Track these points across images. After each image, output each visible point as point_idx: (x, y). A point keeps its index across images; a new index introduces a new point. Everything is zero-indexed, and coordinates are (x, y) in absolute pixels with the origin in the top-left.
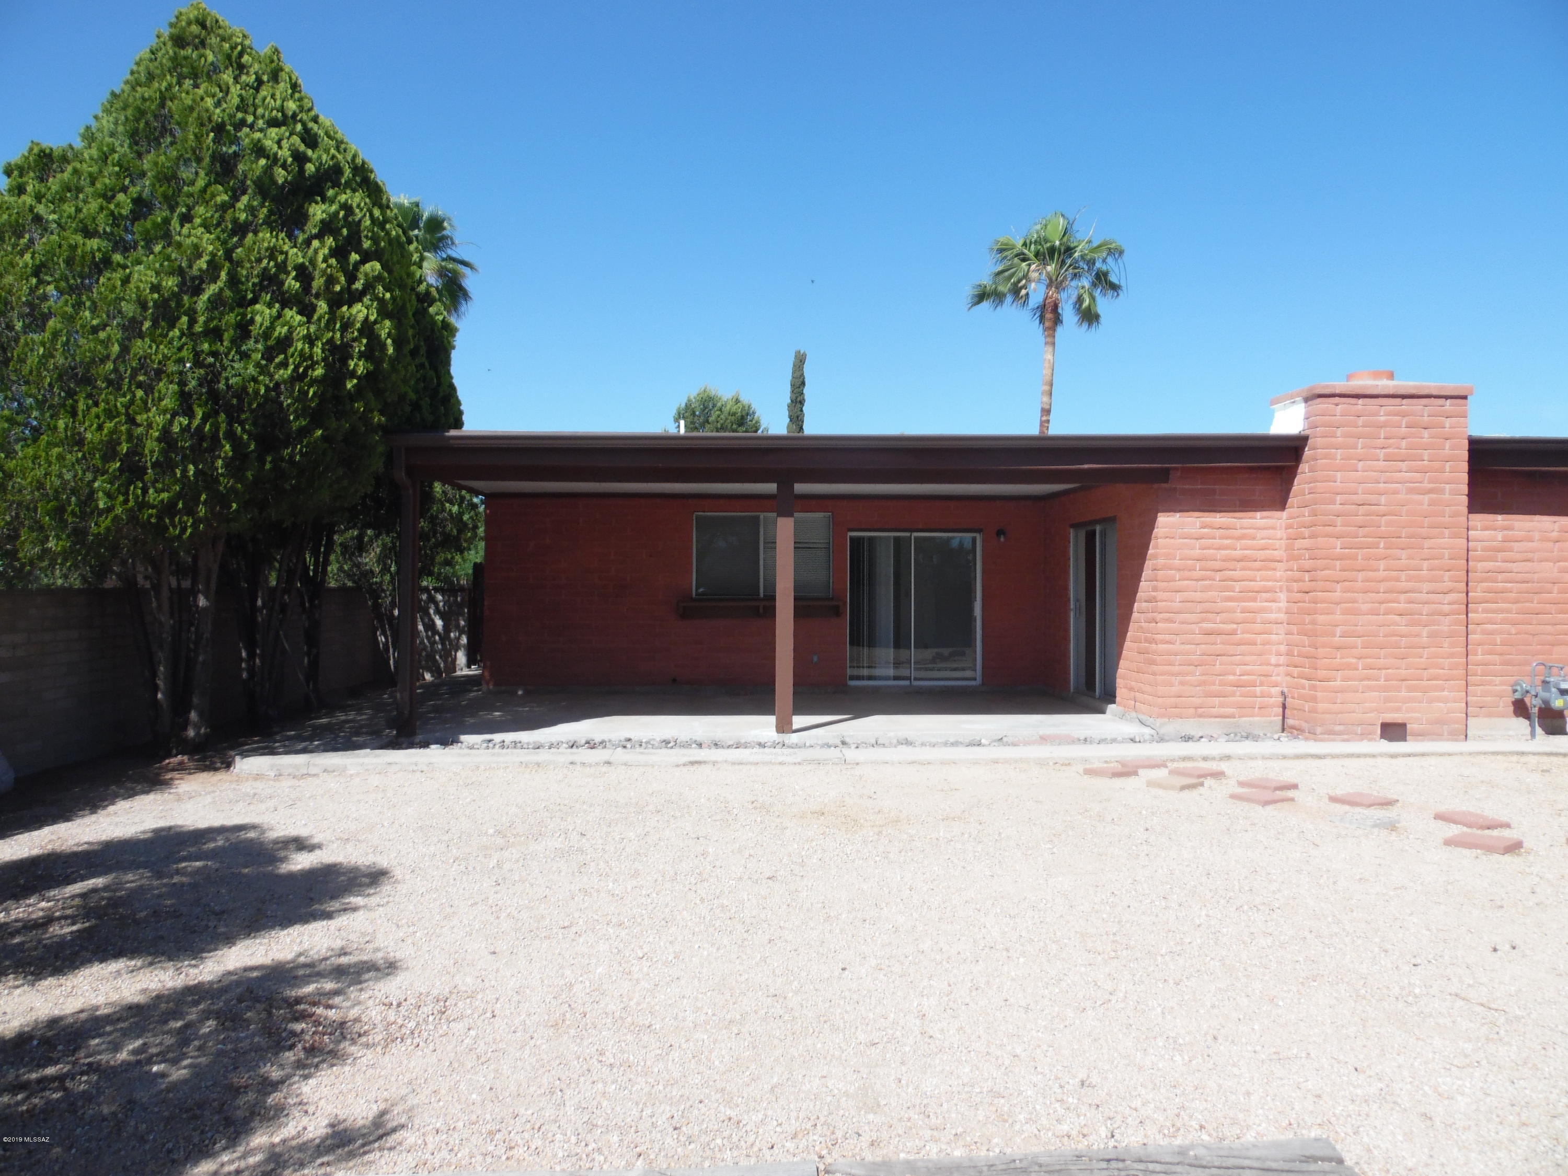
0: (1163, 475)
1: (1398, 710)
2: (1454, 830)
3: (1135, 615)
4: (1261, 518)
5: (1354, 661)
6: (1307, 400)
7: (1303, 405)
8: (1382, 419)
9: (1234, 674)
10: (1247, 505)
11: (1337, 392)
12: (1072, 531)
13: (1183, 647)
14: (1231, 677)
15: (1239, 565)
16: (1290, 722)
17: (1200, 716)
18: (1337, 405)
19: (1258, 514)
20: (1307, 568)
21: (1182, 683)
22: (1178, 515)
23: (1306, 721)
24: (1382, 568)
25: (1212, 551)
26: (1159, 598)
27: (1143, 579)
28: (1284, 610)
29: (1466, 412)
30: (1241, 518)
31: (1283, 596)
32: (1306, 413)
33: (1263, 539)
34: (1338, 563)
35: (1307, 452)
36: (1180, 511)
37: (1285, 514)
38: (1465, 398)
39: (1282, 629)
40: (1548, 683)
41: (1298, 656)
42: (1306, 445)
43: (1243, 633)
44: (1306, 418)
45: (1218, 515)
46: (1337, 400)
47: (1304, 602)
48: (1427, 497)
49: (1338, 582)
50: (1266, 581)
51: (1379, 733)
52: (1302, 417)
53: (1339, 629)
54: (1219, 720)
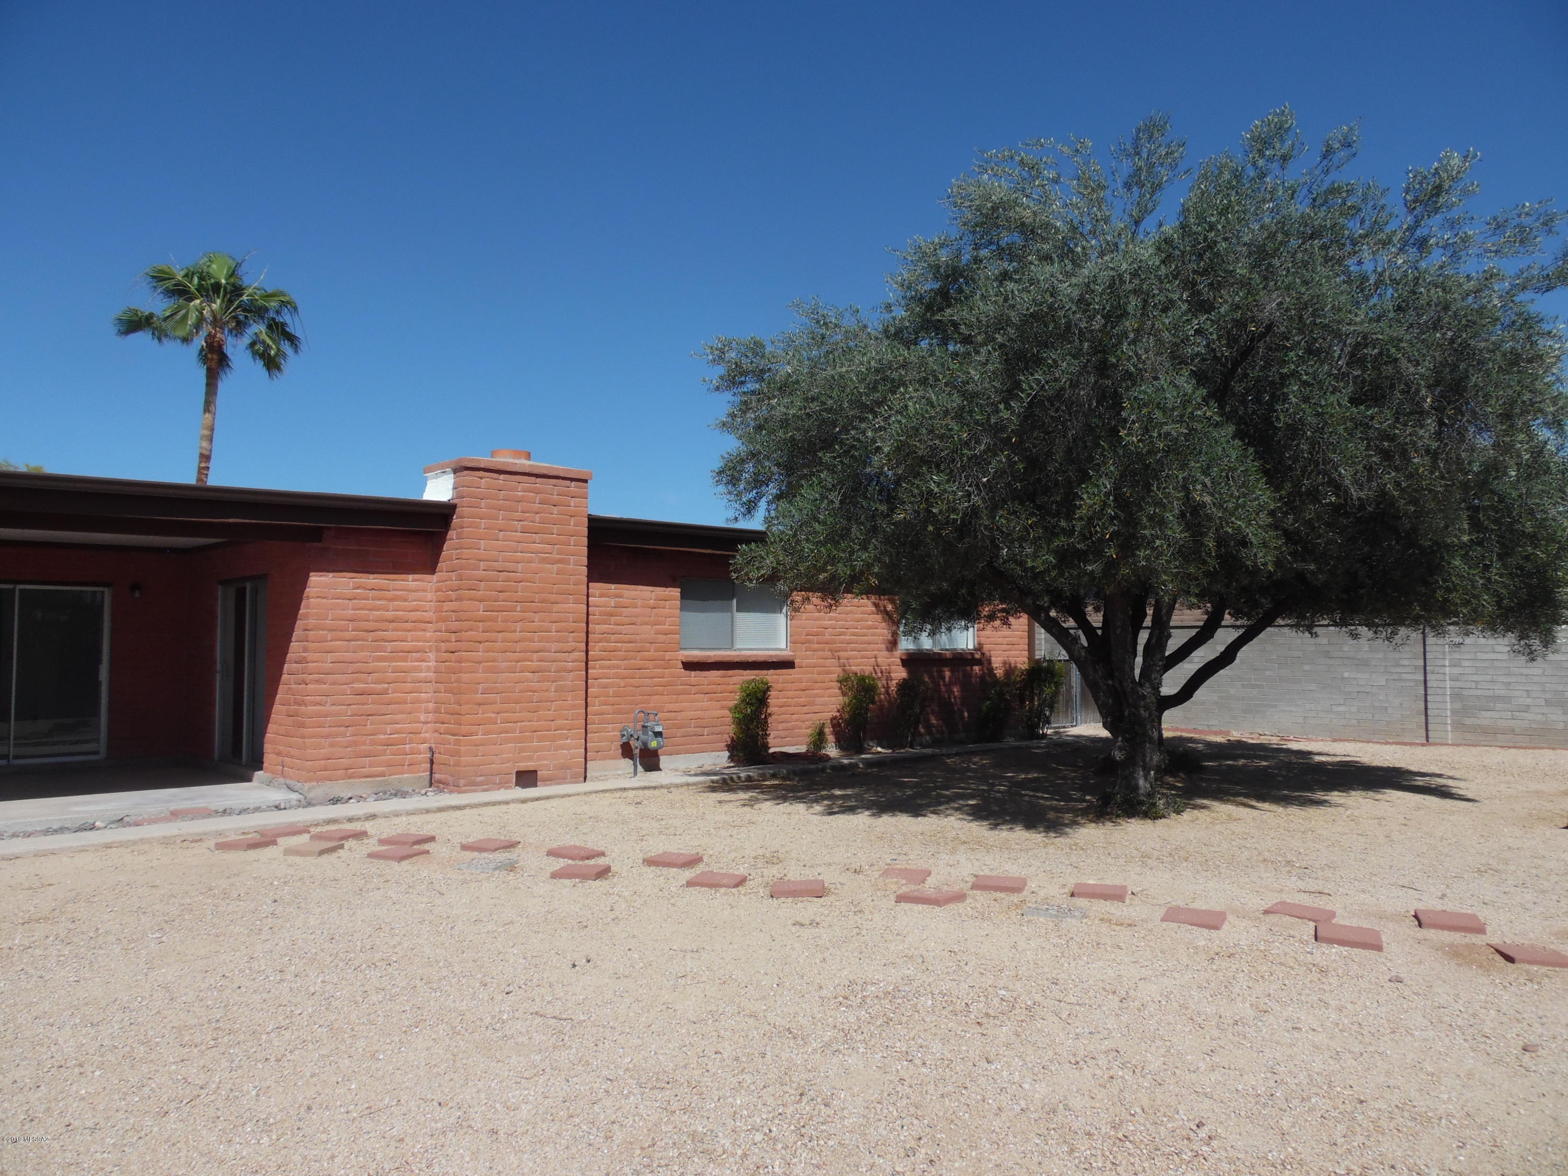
0: (316, 534)
1: (530, 758)
2: (562, 863)
3: (285, 677)
4: (413, 581)
5: (494, 715)
6: (455, 471)
7: (452, 475)
8: (520, 494)
9: (385, 734)
10: (400, 567)
11: (482, 466)
12: (220, 588)
13: (334, 708)
14: (382, 737)
15: (392, 625)
16: (437, 776)
17: (350, 777)
18: (481, 478)
19: (411, 577)
20: (454, 629)
21: (332, 745)
22: (331, 575)
23: (451, 775)
24: (518, 629)
25: (364, 612)
26: (309, 659)
27: (293, 639)
28: (433, 669)
29: (586, 494)
30: (394, 580)
31: (432, 656)
32: (455, 483)
33: (413, 601)
34: (481, 624)
35: (455, 520)
36: (333, 571)
37: (435, 578)
38: (586, 481)
39: (431, 687)
40: (646, 727)
41: (445, 713)
42: (454, 513)
43: (394, 692)
44: (455, 488)
45: (371, 576)
46: (481, 473)
47: (451, 661)
48: (555, 566)
49: (480, 642)
50: (417, 641)
51: (514, 780)
52: (451, 487)
53: (481, 686)
54: (368, 779)
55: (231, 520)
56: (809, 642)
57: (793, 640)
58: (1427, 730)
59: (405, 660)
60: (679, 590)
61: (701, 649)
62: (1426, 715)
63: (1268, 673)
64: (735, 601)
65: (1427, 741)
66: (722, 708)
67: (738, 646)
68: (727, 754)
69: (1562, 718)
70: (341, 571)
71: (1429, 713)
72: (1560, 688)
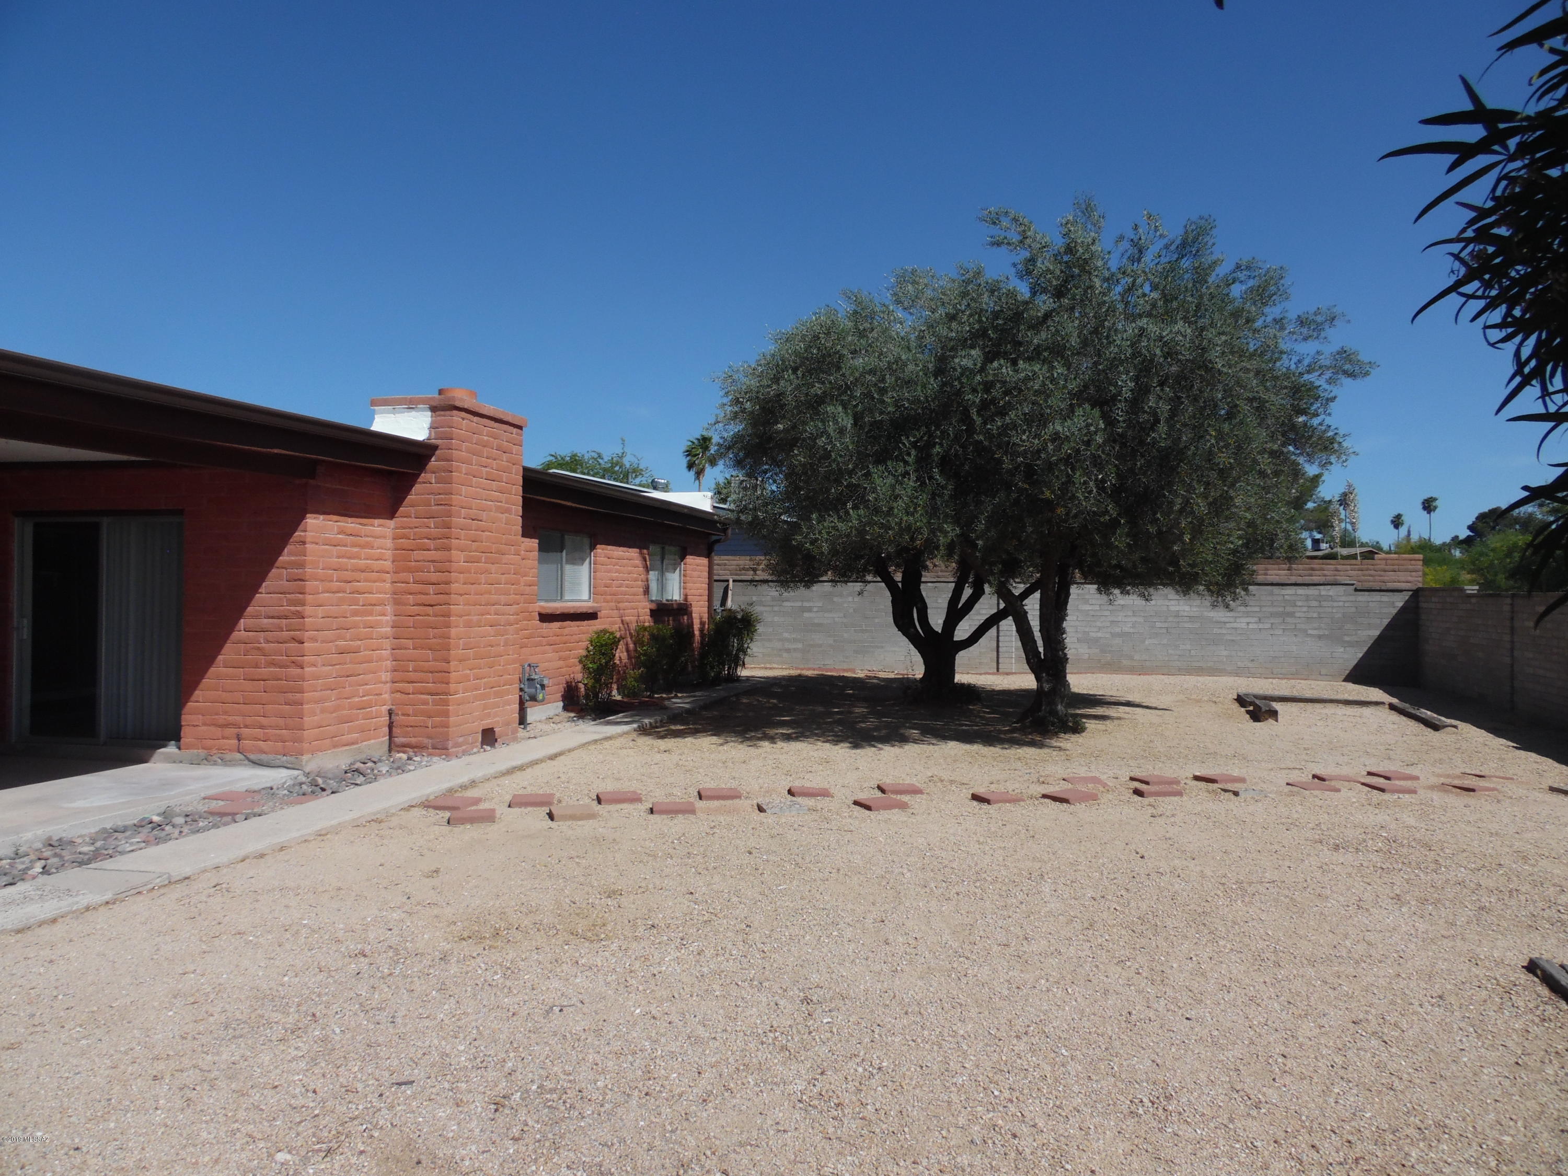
0: (309, 469)
1: (489, 715)
4: (379, 526)
6: (434, 409)
7: (429, 413)
8: (486, 438)
9: (359, 696)
10: (368, 512)
11: (466, 406)
12: (16, 520)
13: (323, 669)
14: (356, 699)
15: (363, 575)
16: (397, 739)
17: (335, 747)
18: (463, 419)
19: (377, 522)
20: (434, 580)
21: (322, 711)
22: (322, 517)
23: (429, 737)
24: (483, 581)
25: (345, 560)
26: (306, 614)
28: (391, 623)
29: (521, 441)
30: (365, 525)
31: (389, 609)
32: (432, 423)
33: (378, 548)
34: (462, 576)
35: (433, 463)
36: (324, 513)
37: (391, 523)
38: (520, 428)
39: (387, 644)
40: (533, 680)
41: (415, 671)
42: (434, 454)
43: (364, 650)
44: (432, 428)
45: (350, 520)
46: (463, 414)
47: (428, 615)
48: (504, 516)
49: (461, 595)
50: (380, 593)
51: (480, 739)
52: (428, 426)
53: (461, 642)
54: (347, 748)
55: (276, 451)
56: (605, 594)
57: (594, 591)
58: (998, 663)
59: (370, 614)
60: (537, 541)
61: (546, 601)
62: (998, 652)
63: (876, 620)
64: (564, 552)
65: (998, 669)
66: (560, 659)
67: (567, 597)
68: (561, 704)
69: (1087, 651)
70: (329, 514)
71: (1001, 649)
72: (1087, 630)
